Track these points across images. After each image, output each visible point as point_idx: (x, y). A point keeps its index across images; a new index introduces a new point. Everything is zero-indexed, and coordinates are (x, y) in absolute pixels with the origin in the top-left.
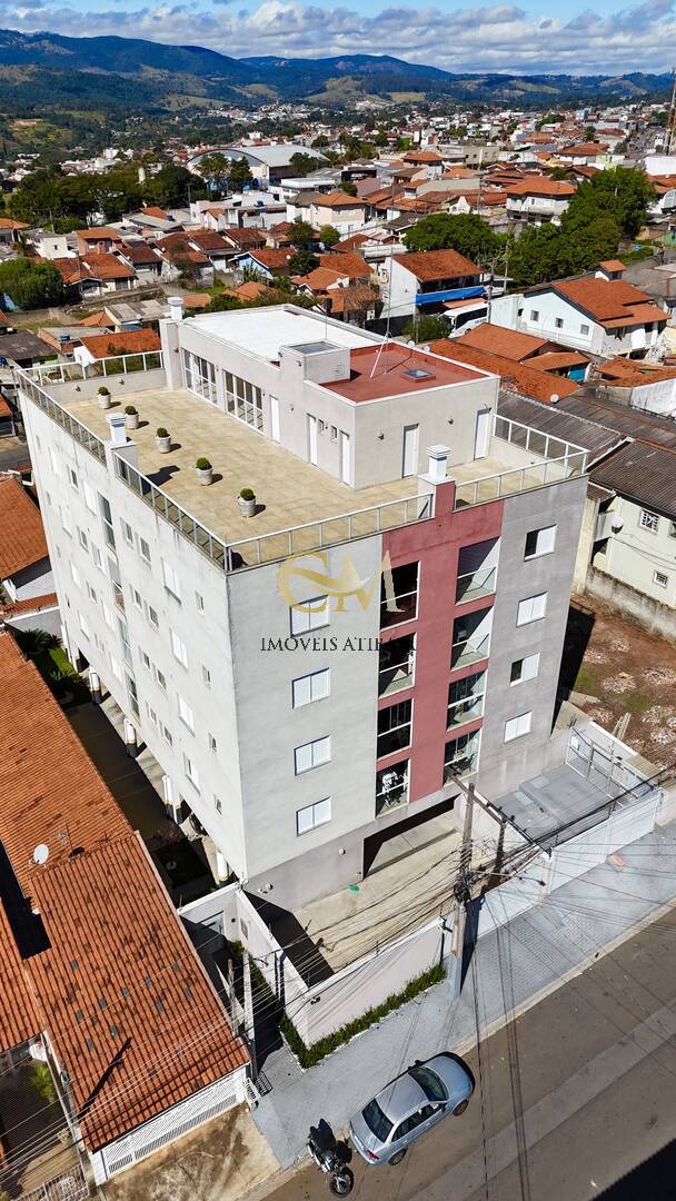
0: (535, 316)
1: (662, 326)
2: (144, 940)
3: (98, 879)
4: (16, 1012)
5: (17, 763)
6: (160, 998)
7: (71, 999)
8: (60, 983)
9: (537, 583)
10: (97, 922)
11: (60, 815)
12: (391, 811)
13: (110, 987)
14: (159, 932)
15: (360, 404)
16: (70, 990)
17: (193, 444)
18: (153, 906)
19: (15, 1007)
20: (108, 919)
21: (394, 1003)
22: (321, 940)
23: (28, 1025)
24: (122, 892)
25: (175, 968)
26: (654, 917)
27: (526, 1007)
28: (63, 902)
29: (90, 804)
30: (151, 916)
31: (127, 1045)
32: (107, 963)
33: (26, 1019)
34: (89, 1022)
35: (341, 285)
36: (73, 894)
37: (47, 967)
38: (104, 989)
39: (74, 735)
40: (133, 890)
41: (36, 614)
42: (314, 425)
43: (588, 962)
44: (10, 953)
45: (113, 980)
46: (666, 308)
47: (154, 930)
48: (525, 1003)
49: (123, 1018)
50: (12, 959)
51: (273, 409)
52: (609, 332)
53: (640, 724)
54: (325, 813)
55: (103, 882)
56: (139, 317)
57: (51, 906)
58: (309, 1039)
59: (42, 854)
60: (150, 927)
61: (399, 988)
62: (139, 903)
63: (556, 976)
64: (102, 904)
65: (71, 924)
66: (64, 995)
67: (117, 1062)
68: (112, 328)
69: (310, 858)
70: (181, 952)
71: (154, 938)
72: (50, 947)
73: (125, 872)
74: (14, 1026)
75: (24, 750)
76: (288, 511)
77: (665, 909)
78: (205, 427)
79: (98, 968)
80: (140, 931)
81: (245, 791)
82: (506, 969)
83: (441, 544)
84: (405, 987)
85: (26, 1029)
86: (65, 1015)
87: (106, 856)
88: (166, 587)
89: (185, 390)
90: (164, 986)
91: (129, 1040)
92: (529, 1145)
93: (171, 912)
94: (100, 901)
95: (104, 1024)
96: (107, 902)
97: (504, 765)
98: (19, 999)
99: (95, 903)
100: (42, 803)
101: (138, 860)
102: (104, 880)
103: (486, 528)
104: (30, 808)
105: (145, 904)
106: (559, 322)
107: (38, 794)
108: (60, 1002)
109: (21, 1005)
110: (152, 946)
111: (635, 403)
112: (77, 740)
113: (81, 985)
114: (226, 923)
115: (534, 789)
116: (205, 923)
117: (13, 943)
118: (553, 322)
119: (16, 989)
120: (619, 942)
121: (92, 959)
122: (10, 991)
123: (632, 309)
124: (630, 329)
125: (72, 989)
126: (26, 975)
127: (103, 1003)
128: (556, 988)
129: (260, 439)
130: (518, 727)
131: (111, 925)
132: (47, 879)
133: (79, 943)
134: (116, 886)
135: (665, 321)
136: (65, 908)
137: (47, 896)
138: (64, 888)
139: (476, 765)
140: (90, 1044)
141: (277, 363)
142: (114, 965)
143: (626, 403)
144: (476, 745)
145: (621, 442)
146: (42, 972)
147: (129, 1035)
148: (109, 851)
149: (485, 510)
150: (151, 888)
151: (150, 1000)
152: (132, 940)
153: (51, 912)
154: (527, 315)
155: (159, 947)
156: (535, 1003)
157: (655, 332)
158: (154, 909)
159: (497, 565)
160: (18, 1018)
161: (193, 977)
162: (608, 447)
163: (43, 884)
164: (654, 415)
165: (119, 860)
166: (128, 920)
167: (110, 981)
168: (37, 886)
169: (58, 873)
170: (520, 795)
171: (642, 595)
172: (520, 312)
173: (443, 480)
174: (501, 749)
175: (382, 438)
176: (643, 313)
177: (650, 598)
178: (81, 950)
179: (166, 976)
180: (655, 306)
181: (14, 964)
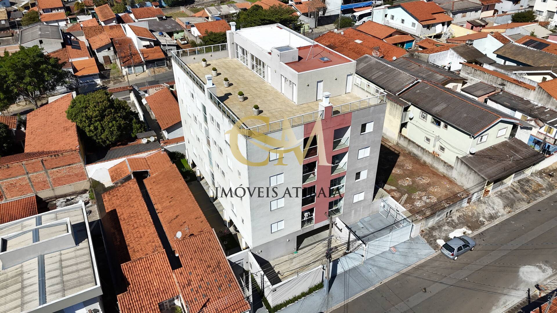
0: (393, 17)
1: (449, 23)
2: (215, 267)
3: (199, 245)
4: (171, 287)
5: (170, 202)
6: (220, 287)
7: (189, 284)
8: (185, 279)
9: (366, 143)
10: (198, 260)
11: (185, 222)
12: (307, 227)
13: (203, 282)
14: (220, 264)
15: (300, 73)
16: (189, 282)
17: (238, 84)
18: (218, 255)
19: (170, 286)
20: (202, 259)
21: (304, 295)
22: (279, 272)
23: (175, 292)
24: (207, 250)
25: (226, 277)
26: (404, 271)
27: (353, 298)
28: (186, 252)
29: (196, 218)
30: (218, 259)
31: (208, 300)
32: (202, 273)
33: (174, 290)
34: (195, 292)
36: (190, 249)
37: (181, 274)
38: (201, 282)
39: (191, 193)
40: (211, 249)
41: (176, 145)
42: (283, 79)
43: (378, 285)
44: (168, 268)
45: (204, 279)
46: (451, 15)
47: (218, 263)
48: (352, 297)
49: (207, 292)
50: (169, 270)
51: (269, 71)
52: (424, 26)
53: (411, 198)
54: (282, 225)
55: (201, 246)
56: (219, 13)
57: (183, 253)
58: (272, 304)
59: (179, 235)
60: (217, 262)
61: (306, 290)
62: (213, 254)
63: (364, 289)
64: (200, 254)
65: (189, 259)
66: (187, 283)
67: (205, 305)
68: (208, 18)
69: (276, 241)
70: (228, 272)
71: (218, 266)
72: (182, 267)
73: (208, 243)
74: (170, 292)
75: (172, 198)
76: (271, 113)
77: (410, 268)
78: (243, 76)
79: (199, 275)
80: (214, 263)
81: (252, 215)
82: (346, 285)
83: (327, 128)
84: (308, 289)
85: (174, 293)
86: (187, 290)
87: (202, 237)
88: (225, 141)
89: (236, 59)
90: (221, 282)
91: (209, 299)
93: (225, 258)
94: (200, 252)
95: (200, 293)
96: (202, 253)
97: (353, 212)
98: (172, 284)
99: (198, 253)
100: (179, 217)
101: (213, 239)
102: (201, 245)
103: (345, 123)
104: (174, 219)
105: (216, 254)
106: (403, 21)
107: (177, 214)
108: (185, 285)
109: (172, 285)
110: (218, 269)
111: (430, 61)
112: (192, 195)
113: (193, 280)
114: (245, 263)
115: (365, 222)
116: (237, 263)
117: (169, 264)
118: (400, 21)
119: (170, 280)
120: (390, 279)
121: (196, 272)
122: (168, 281)
123: (435, 16)
124: (434, 25)
126: (174, 275)
127: (200, 286)
128: (364, 293)
129: (263, 82)
130: (359, 198)
131: (203, 261)
132: (181, 244)
133: (192, 266)
134: (205, 248)
135: (451, 21)
136: (187, 254)
137: (181, 249)
138: (187, 247)
139: (342, 211)
140: (196, 300)
141: (270, 53)
142: (204, 274)
143: (426, 61)
144: (341, 203)
145: (416, 82)
146: (179, 275)
147: (209, 298)
148: (203, 235)
149: (344, 116)
150: (218, 249)
151: (216, 287)
152: (211, 266)
153: (182, 255)
154: (389, 17)
155: (220, 269)
156: (356, 298)
157: (446, 26)
158: (219, 256)
159: (349, 136)
160: (171, 290)
161: (232, 280)
162: (410, 84)
163: (179, 245)
164: (437, 66)
165: (207, 238)
166: (209, 259)
167: (203, 279)
168: (178, 246)
169: (185, 242)
170: (359, 223)
171: (419, 146)
172: (386, 16)
173: (328, 105)
174: (352, 205)
175: (308, 86)
176: (440, 17)
177: (422, 148)
178: (193, 268)
179: (222, 279)
180: (446, 14)
181: (170, 272)
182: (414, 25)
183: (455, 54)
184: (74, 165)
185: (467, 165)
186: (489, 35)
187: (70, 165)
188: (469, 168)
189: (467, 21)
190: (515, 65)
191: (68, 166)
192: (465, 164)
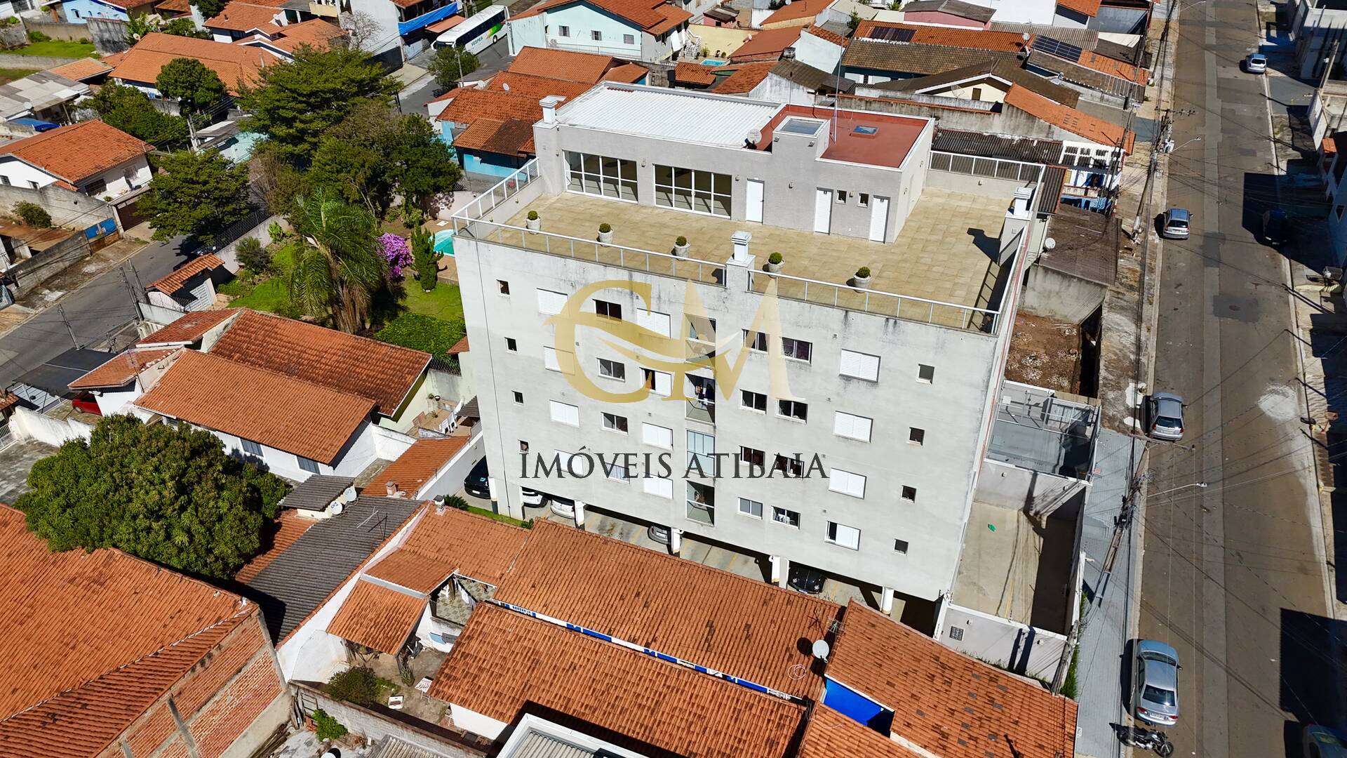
0: (565, 31)
1: (686, 24)
2: (939, 671)
3: (867, 646)
5: (647, 607)
6: (991, 700)
7: (945, 736)
8: (925, 729)
10: (900, 677)
11: (748, 626)
13: (956, 713)
14: (940, 660)
15: (902, 168)
16: (938, 731)
20: (903, 670)
24: (892, 647)
25: (976, 677)
27: (1138, 587)
28: (866, 676)
29: (766, 604)
30: (925, 652)
31: (1010, 741)
32: (937, 699)
34: (972, 742)
35: (278, 22)
37: (909, 726)
38: (956, 717)
40: (896, 642)
44: (867, 733)
46: (683, 6)
47: (937, 661)
49: (987, 727)
50: (873, 737)
52: (656, 37)
55: (872, 647)
56: (28, 105)
60: (932, 660)
62: (908, 648)
64: (890, 663)
65: (887, 687)
66: (938, 735)
67: (1017, 754)
70: (967, 665)
71: (943, 666)
72: (894, 714)
73: (878, 631)
75: (639, 594)
79: (936, 706)
80: (930, 666)
86: (955, 748)
87: (856, 627)
88: (842, 376)
89: (567, 194)
90: (984, 691)
91: (1007, 737)
92: (1224, 661)
93: (933, 643)
94: (886, 661)
95: (981, 737)
96: (890, 659)
99: (886, 664)
100: (718, 624)
101: (875, 619)
102: (873, 644)
104: (710, 634)
105: (913, 647)
106: (597, 35)
107: (705, 617)
108: (941, 741)
110: (948, 670)
113: (940, 723)
118: (589, 37)
121: (927, 703)
123: (662, 12)
124: (668, 32)
125: (936, 728)
127: (965, 725)
128: (1141, 567)
129: (727, 223)
131: (911, 674)
133: (908, 697)
134: (883, 645)
135: (687, 18)
136: (872, 679)
142: (942, 698)
146: (909, 730)
147: (1003, 734)
148: (851, 623)
150: (903, 633)
151: (987, 706)
152: (933, 676)
154: (555, 31)
155: (953, 668)
156: (1141, 583)
157: (683, 30)
158: (920, 645)
161: (992, 675)
163: (841, 671)
165: (864, 626)
166: (915, 664)
167: (952, 709)
168: (840, 675)
172: (546, 29)
176: (670, 14)
178: (914, 700)
179: (979, 684)
180: (674, 5)
181: (878, 739)
182: (629, 39)
183: (784, 82)
184: (249, 666)
185: (1058, 273)
186: (803, 33)
187: (239, 671)
188: (1064, 276)
189: (705, 14)
190: (888, 79)
191: (237, 677)
192: (1054, 272)
